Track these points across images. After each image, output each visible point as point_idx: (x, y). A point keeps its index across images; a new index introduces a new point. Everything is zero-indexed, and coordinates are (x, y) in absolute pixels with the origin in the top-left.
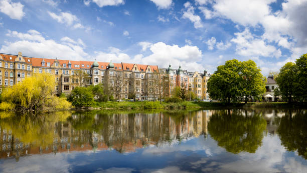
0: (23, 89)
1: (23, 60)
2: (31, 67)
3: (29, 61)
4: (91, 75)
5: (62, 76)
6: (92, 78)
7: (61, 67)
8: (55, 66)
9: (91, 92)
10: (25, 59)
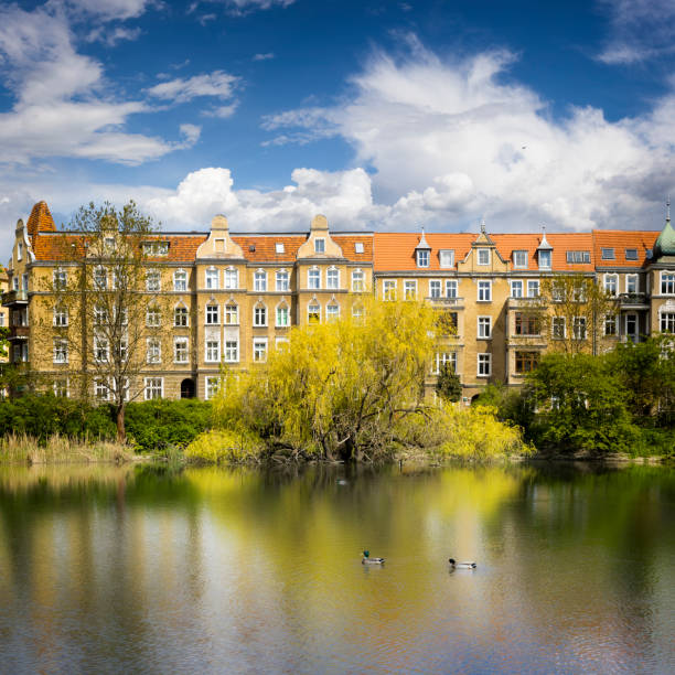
0: (291, 372)
1: (333, 250)
2: (367, 276)
3: (360, 248)
4: (647, 300)
5: (506, 309)
6: (649, 311)
7: (502, 268)
8: (474, 262)
9: (616, 379)
10: (340, 242)
